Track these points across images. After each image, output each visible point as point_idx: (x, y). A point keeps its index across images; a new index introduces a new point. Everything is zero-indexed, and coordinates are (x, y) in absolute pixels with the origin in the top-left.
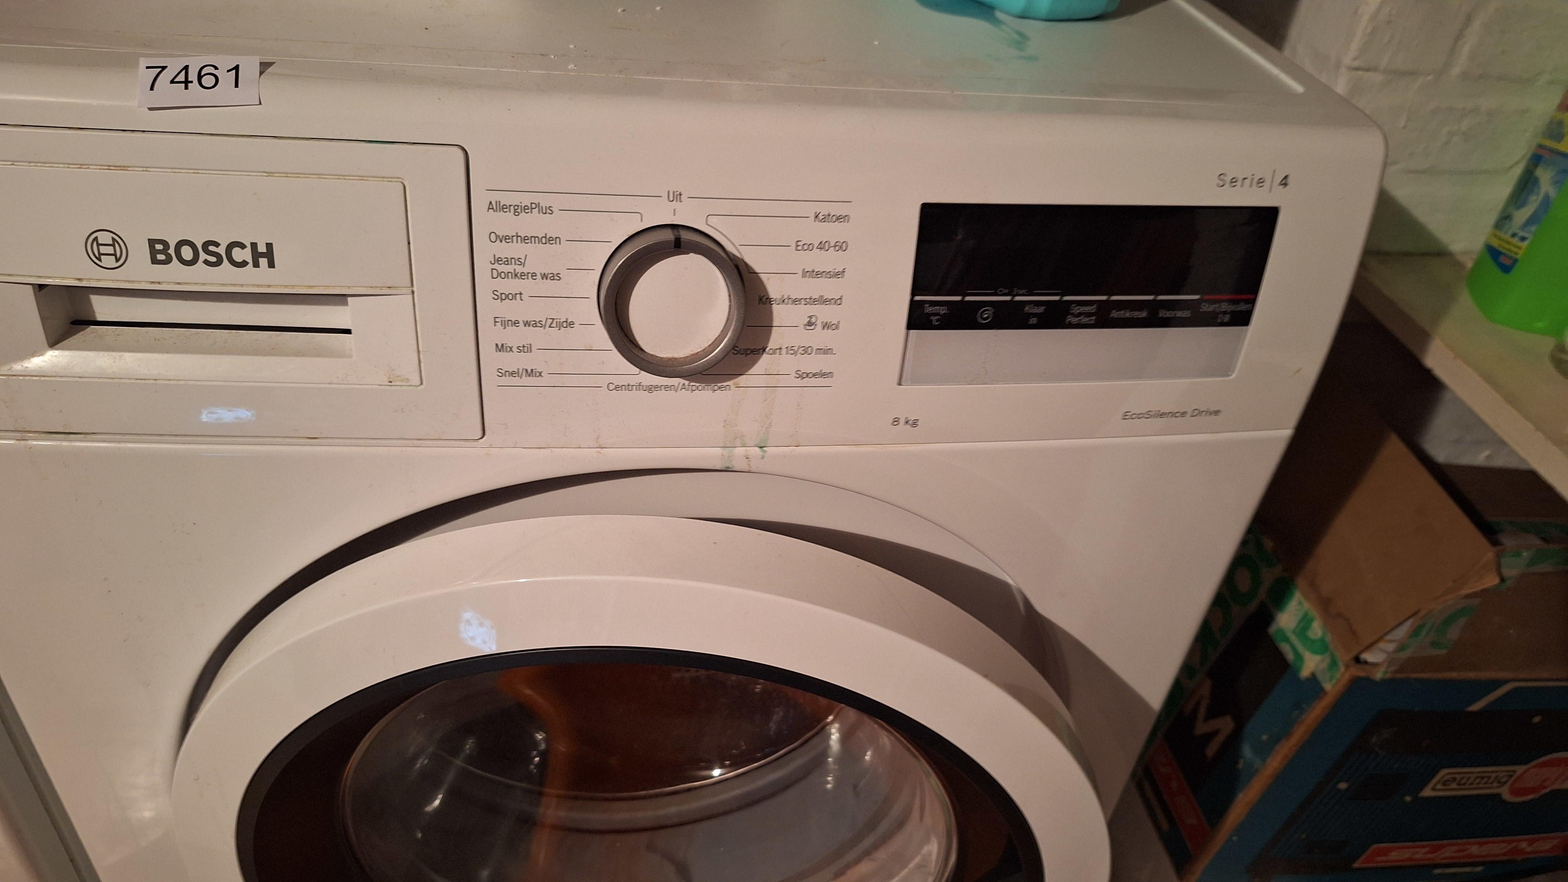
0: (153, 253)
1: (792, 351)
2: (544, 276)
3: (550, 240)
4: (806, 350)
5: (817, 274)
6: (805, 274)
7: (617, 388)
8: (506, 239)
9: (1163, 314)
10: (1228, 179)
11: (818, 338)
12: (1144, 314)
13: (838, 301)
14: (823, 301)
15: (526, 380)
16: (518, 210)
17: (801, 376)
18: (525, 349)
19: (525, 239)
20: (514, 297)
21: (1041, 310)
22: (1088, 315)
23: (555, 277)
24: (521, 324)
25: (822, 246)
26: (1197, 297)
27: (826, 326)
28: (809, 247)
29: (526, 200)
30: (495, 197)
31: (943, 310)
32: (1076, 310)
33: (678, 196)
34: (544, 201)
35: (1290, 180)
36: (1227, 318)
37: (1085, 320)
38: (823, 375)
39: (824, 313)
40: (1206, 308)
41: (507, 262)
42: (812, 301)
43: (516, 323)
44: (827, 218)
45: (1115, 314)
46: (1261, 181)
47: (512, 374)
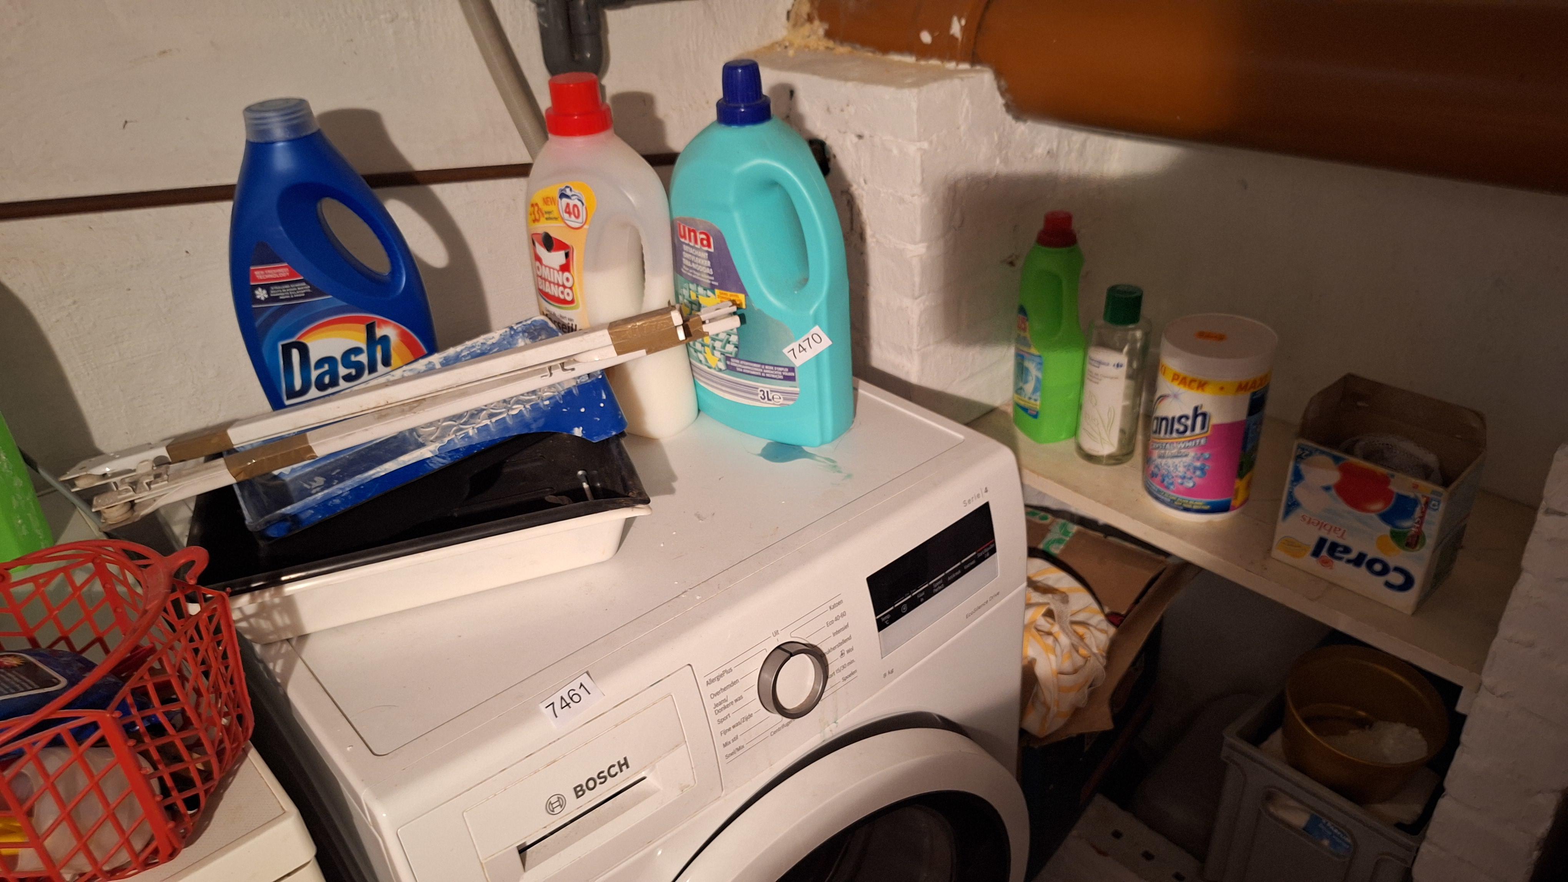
0: (576, 792)
1: (839, 671)
2: (736, 701)
3: (734, 683)
4: (844, 667)
5: (838, 632)
6: (834, 634)
7: (775, 733)
8: (718, 693)
9: (966, 567)
10: (967, 502)
11: (847, 658)
12: (959, 572)
13: (850, 638)
14: (844, 641)
15: (738, 753)
16: (718, 678)
17: (844, 680)
18: (736, 738)
19: (725, 689)
20: (726, 717)
21: (923, 594)
22: (940, 585)
23: (741, 698)
24: (732, 728)
25: (837, 619)
26: (974, 553)
27: (848, 651)
28: (832, 622)
29: (720, 672)
30: (707, 679)
31: (888, 617)
32: (935, 586)
33: (777, 633)
34: (727, 667)
35: (988, 489)
36: (988, 555)
37: (940, 588)
38: (853, 673)
39: (845, 647)
40: (980, 555)
41: (720, 703)
42: (841, 644)
43: (729, 729)
44: (835, 606)
45: (949, 579)
46: (978, 496)
47: (732, 754)
